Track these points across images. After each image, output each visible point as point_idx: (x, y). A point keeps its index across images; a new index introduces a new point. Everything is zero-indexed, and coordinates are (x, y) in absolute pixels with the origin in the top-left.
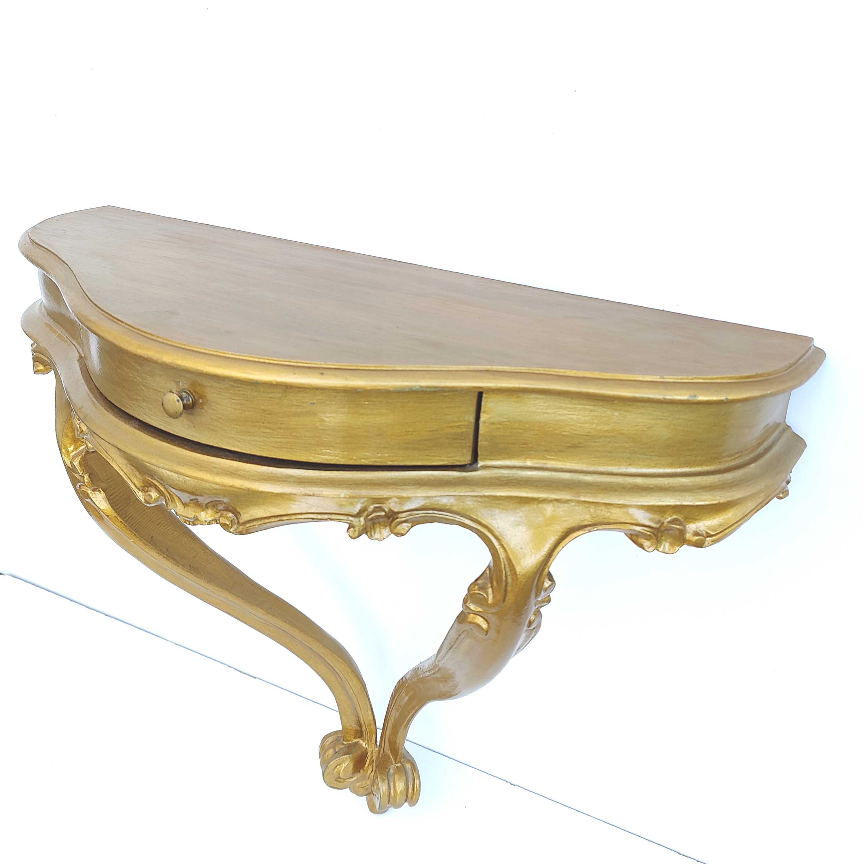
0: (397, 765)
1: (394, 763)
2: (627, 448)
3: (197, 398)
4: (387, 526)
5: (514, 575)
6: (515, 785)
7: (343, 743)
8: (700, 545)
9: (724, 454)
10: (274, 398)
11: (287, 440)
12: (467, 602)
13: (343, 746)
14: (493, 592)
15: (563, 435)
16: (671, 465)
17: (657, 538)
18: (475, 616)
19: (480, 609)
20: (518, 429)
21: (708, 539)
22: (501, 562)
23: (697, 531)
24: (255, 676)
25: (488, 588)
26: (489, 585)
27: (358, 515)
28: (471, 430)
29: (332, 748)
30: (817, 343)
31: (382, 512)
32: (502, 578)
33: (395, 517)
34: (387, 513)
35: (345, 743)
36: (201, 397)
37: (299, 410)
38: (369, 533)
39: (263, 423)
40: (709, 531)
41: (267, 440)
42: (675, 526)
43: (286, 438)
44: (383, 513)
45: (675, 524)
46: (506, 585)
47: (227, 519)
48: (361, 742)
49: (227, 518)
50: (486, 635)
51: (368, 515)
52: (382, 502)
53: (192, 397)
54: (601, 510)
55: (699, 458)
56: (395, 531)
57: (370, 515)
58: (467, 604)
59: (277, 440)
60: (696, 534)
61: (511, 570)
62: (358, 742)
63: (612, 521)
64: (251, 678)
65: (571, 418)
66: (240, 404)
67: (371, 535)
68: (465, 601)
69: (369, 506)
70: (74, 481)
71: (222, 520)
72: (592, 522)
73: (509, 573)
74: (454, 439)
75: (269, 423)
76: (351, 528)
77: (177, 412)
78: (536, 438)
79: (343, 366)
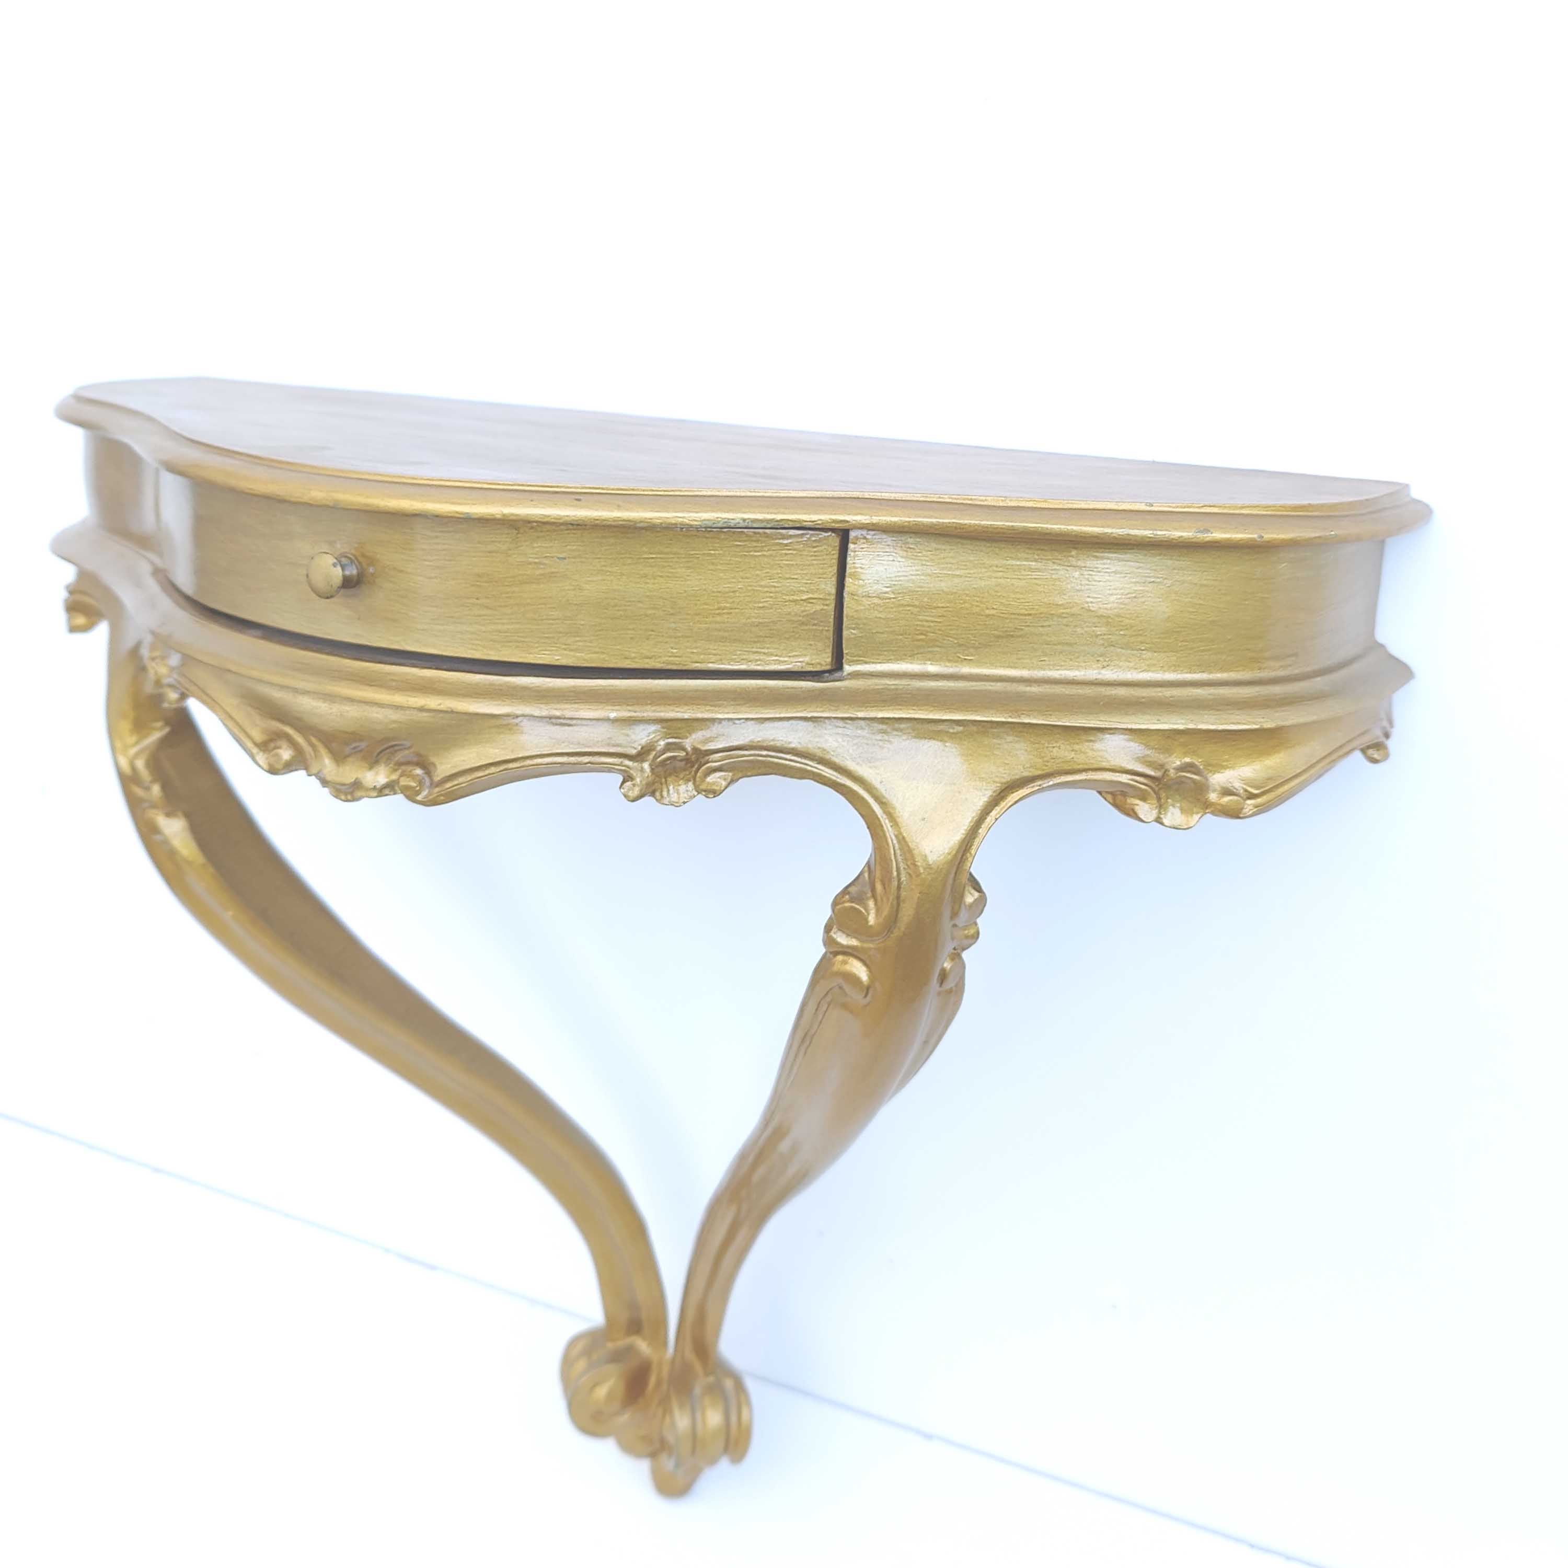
0: (707, 1380)
1: (702, 1375)
2: (1097, 636)
3: (364, 565)
4: (690, 781)
5: (912, 867)
7: (606, 1346)
8: (1234, 813)
9: (1267, 654)
10: (497, 552)
11: (518, 626)
12: (831, 930)
13: (604, 1352)
14: (876, 904)
15: (988, 616)
16: (1175, 668)
17: (1159, 799)
18: (846, 958)
19: (854, 942)
20: (908, 605)
21: (1249, 802)
22: (888, 845)
23: (1227, 788)
25: (868, 899)
26: (869, 894)
27: (639, 757)
28: (831, 608)
29: (586, 1356)
30: (1416, 493)
31: (682, 752)
32: (892, 873)
33: (703, 761)
34: (690, 753)
35: (608, 1344)
36: (372, 561)
37: (538, 572)
38: (658, 794)
39: (477, 599)
40: (1250, 789)
41: (483, 628)
42: (1188, 775)
43: (518, 623)
44: (683, 754)
45: (1189, 772)
46: (899, 888)
47: (413, 779)
48: (639, 1343)
49: (413, 777)
50: (866, 996)
51: (656, 758)
52: (680, 736)
53: (357, 564)
54: (1059, 747)
55: (1224, 657)
56: (703, 787)
57: (659, 757)
58: (832, 934)
59: (500, 627)
60: (1227, 792)
61: (905, 859)
62: (633, 1343)
63: (1080, 767)
65: (998, 585)
66: (438, 567)
67: (662, 796)
68: (828, 929)
69: (658, 741)
70: (135, 805)
71: (404, 782)
72: (1043, 770)
73: (902, 866)
74: (803, 624)
75: (487, 598)
76: (628, 781)
77: (332, 586)
78: (940, 622)
79: (613, 489)
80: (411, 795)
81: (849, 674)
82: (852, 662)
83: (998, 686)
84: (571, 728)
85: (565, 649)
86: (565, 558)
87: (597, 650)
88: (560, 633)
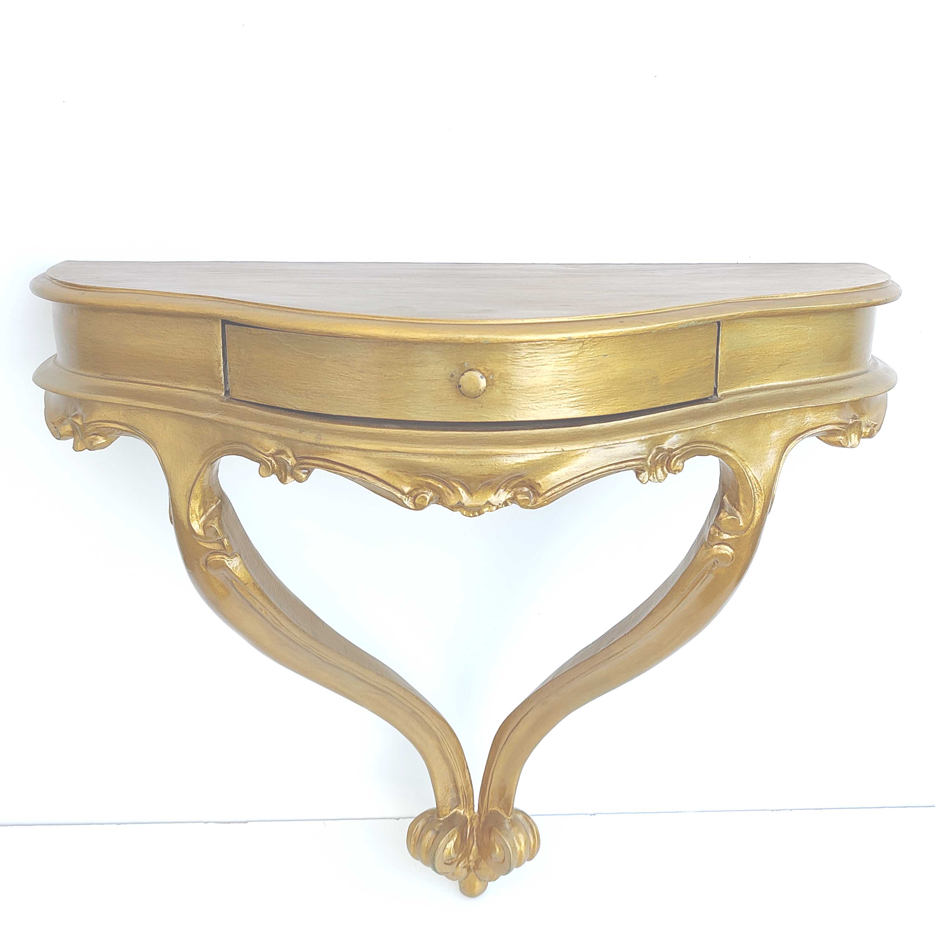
0: (510, 818)
1: (506, 816)
3: (486, 375)
4: (665, 467)
5: (759, 491)
6: (595, 814)
7: (439, 821)
8: (870, 436)
11: (582, 397)
13: (441, 824)
15: (776, 355)
17: (847, 435)
18: (723, 546)
19: (728, 537)
22: (748, 482)
23: (867, 424)
24: (246, 820)
25: (735, 512)
26: (735, 510)
29: (431, 829)
31: (663, 452)
32: (751, 496)
33: (673, 454)
34: (667, 452)
35: (441, 819)
36: (492, 372)
37: (593, 365)
39: (559, 386)
41: (563, 401)
46: (755, 503)
47: (523, 495)
48: (459, 811)
49: (523, 493)
50: (730, 564)
51: (652, 458)
52: (661, 443)
56: (674, 469)
57: (656, 457)
61: (756, 488)
62: (456, 811)
63: (819, 425)
64: (242, 824)
67: (654, 478)
69: (651, 449)
71: (518, 498)
72: (803, 430)
73: (755, 491)
74: (704, 373)
76: (641, 474)
77: (480, 390)
78: (756, 362)
79: (630, 314)
80: (524, 505)
81: (721, 396)
82: (722, 389)
83: (784, 391)
84: (614, 449)
85: (606, 406)
86: (606, 355)
87: (621, 403)
88: (604, 397)
